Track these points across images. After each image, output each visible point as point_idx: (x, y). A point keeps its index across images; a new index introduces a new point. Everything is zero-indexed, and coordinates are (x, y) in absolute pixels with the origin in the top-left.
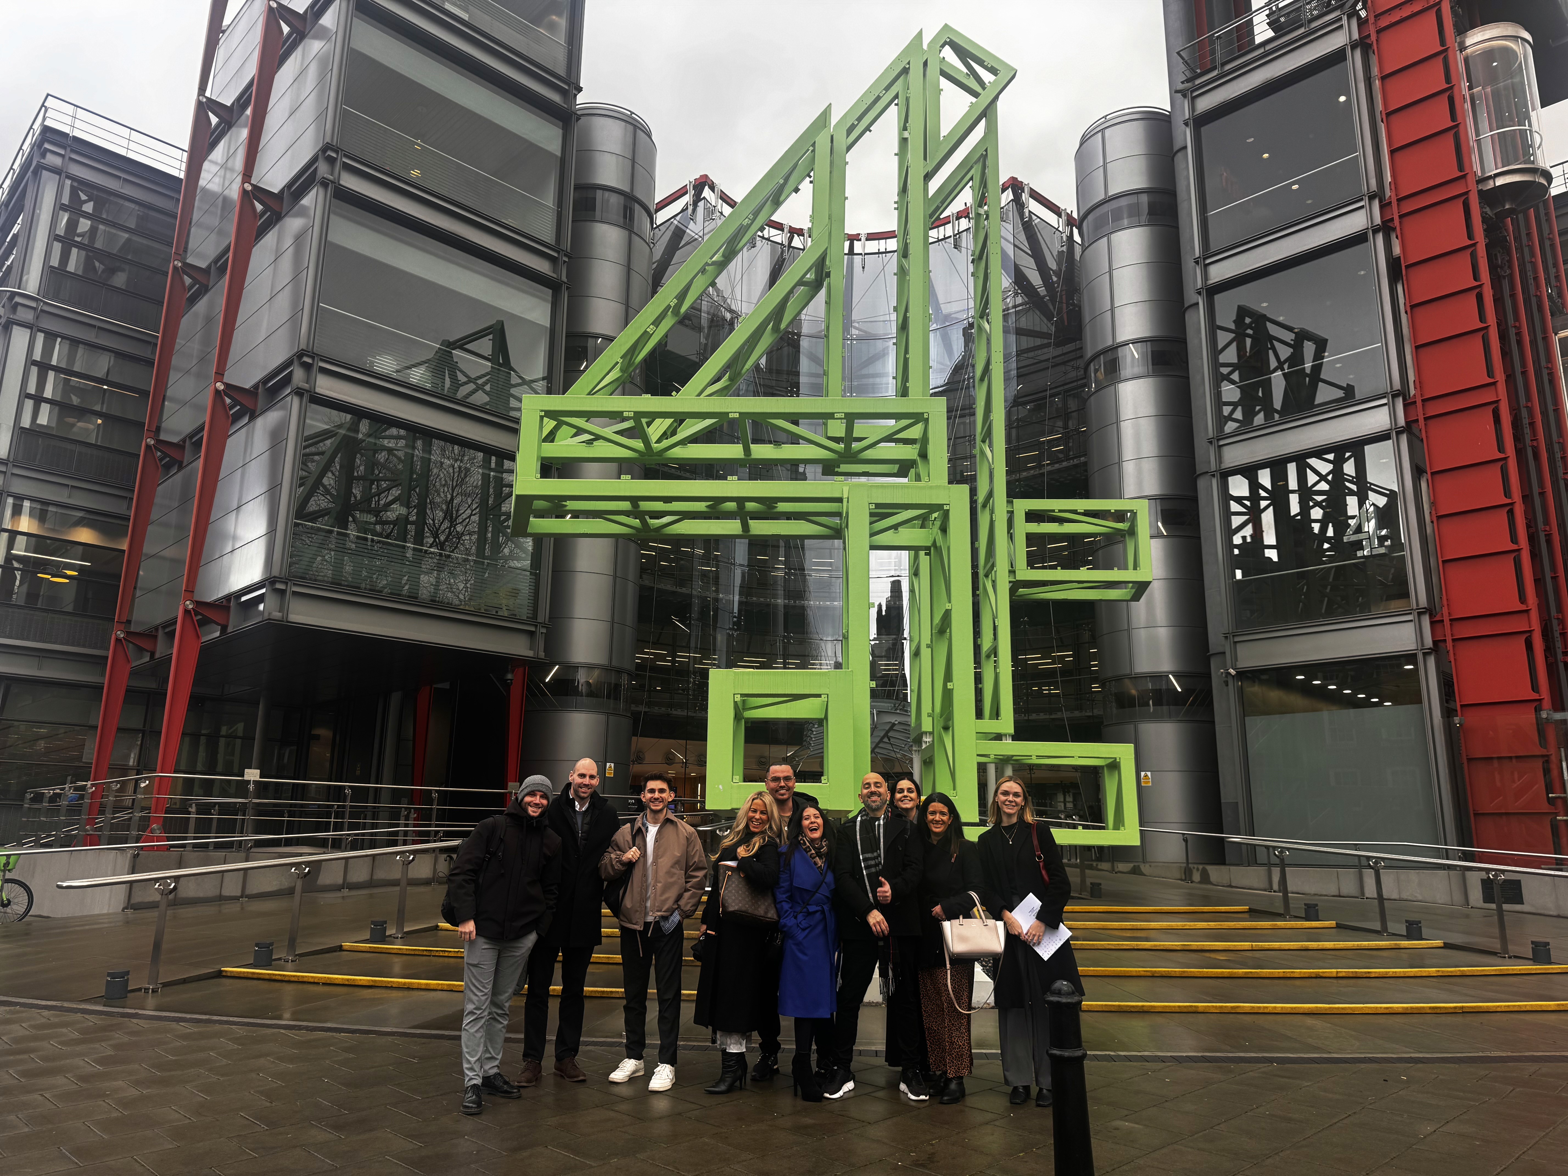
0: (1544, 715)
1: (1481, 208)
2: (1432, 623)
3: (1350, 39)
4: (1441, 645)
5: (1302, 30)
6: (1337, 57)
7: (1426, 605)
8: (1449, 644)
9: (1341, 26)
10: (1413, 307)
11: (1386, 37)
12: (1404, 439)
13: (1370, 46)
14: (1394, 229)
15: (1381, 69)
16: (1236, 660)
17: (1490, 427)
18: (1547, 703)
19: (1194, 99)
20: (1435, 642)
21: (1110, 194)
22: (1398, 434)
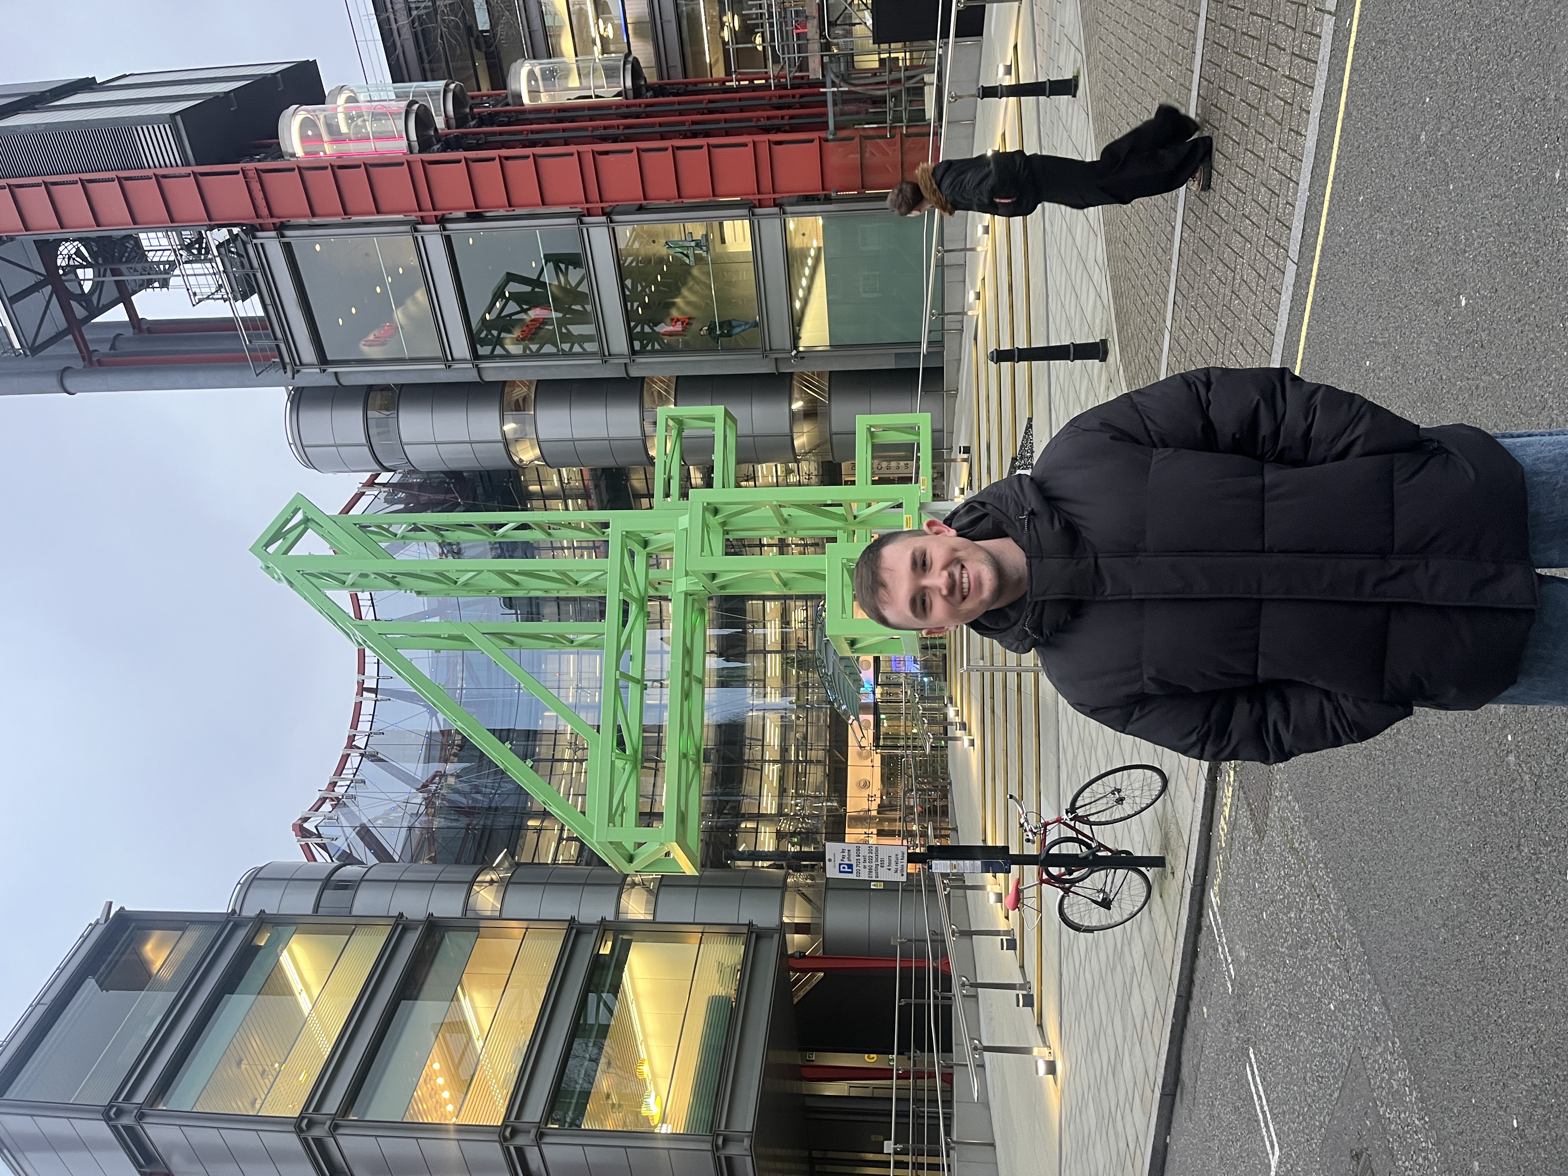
0: (831, 137)
1: (433, 152)
2: (760, 207)
3: (274, 238)
4: (778, 202)
5: (259, 275)
7: (747, 211)
8: (776, 196)
9: (262, 244)
10: (510, 206)
11: (276, 210)
12: (616, 218)
13: (283, 223)
14: (443, 215)
15: (305, 216)
17: (611, 157)
18: (822, 134)
19: (302, 364)
20: (775, 205)
21: (364, 441)
22: (611, 222)
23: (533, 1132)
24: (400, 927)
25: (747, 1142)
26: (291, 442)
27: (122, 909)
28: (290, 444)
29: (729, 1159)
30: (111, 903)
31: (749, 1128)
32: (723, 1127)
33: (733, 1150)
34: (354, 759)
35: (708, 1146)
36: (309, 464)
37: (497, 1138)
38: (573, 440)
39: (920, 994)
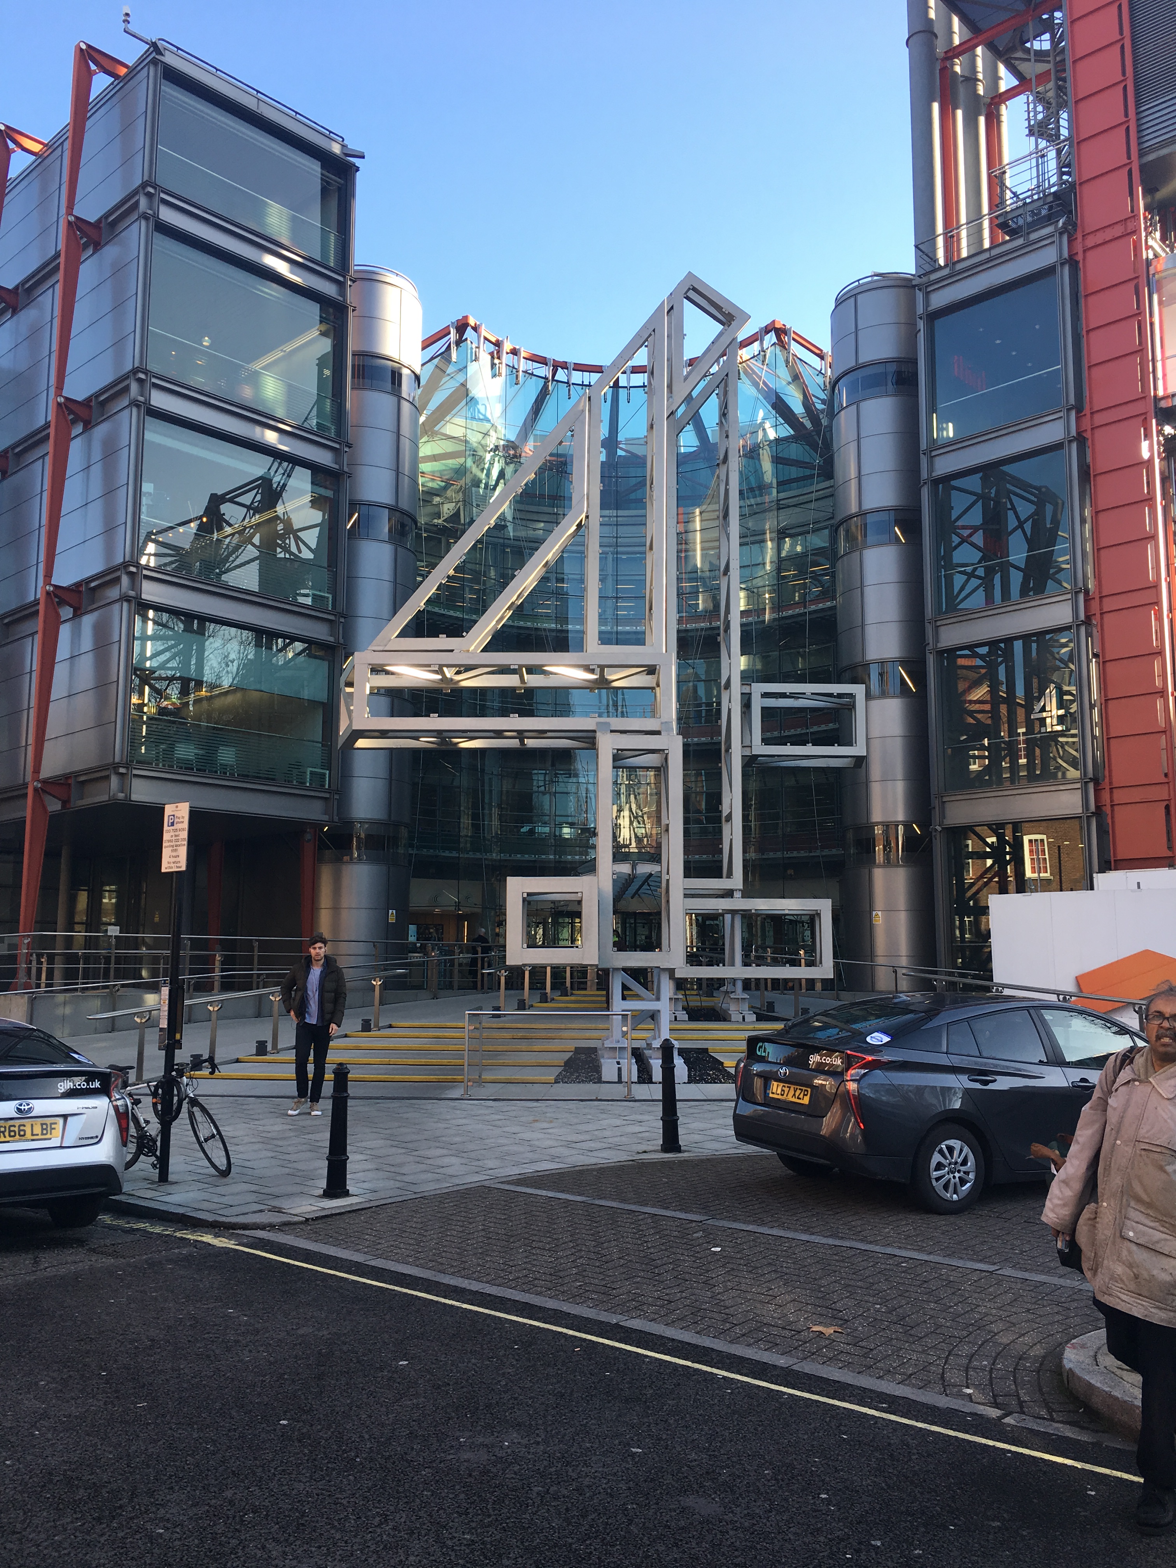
2: (1096, 791)
3: (1061, 257)
5: (1023, 241)
6: (1048, 272)
7: (1092, 775)
8: (1108, 809)
9: (1053, 243)
10: (1097, 512)
11: (1092, 255)
13: (1077, 262)
14: (1086, 439)
15: (1085, 287)
16: (944, 817)
19: (928, 293)
20: (1097, 808)
21: (860, 361)
22: (1078, 626)
23: (132, 593)
24: (337, 446)
25: (121, 795)
26: (861, 282)
27: (357, 169)
28: (858, 281)
29: (108, 778)
30: (363, 157)
31: (134, 797)
32: (135, 772)
33: (114, 781)
34: (543, 371)
35: (117, 760)
36: (840, 302)
37: (127, 560)
38: (862, 587)
39: (263, 961)
